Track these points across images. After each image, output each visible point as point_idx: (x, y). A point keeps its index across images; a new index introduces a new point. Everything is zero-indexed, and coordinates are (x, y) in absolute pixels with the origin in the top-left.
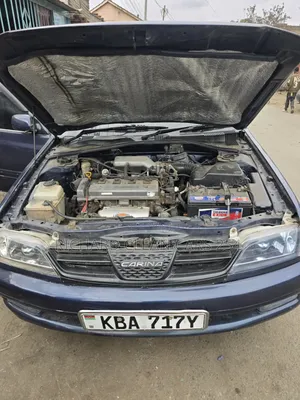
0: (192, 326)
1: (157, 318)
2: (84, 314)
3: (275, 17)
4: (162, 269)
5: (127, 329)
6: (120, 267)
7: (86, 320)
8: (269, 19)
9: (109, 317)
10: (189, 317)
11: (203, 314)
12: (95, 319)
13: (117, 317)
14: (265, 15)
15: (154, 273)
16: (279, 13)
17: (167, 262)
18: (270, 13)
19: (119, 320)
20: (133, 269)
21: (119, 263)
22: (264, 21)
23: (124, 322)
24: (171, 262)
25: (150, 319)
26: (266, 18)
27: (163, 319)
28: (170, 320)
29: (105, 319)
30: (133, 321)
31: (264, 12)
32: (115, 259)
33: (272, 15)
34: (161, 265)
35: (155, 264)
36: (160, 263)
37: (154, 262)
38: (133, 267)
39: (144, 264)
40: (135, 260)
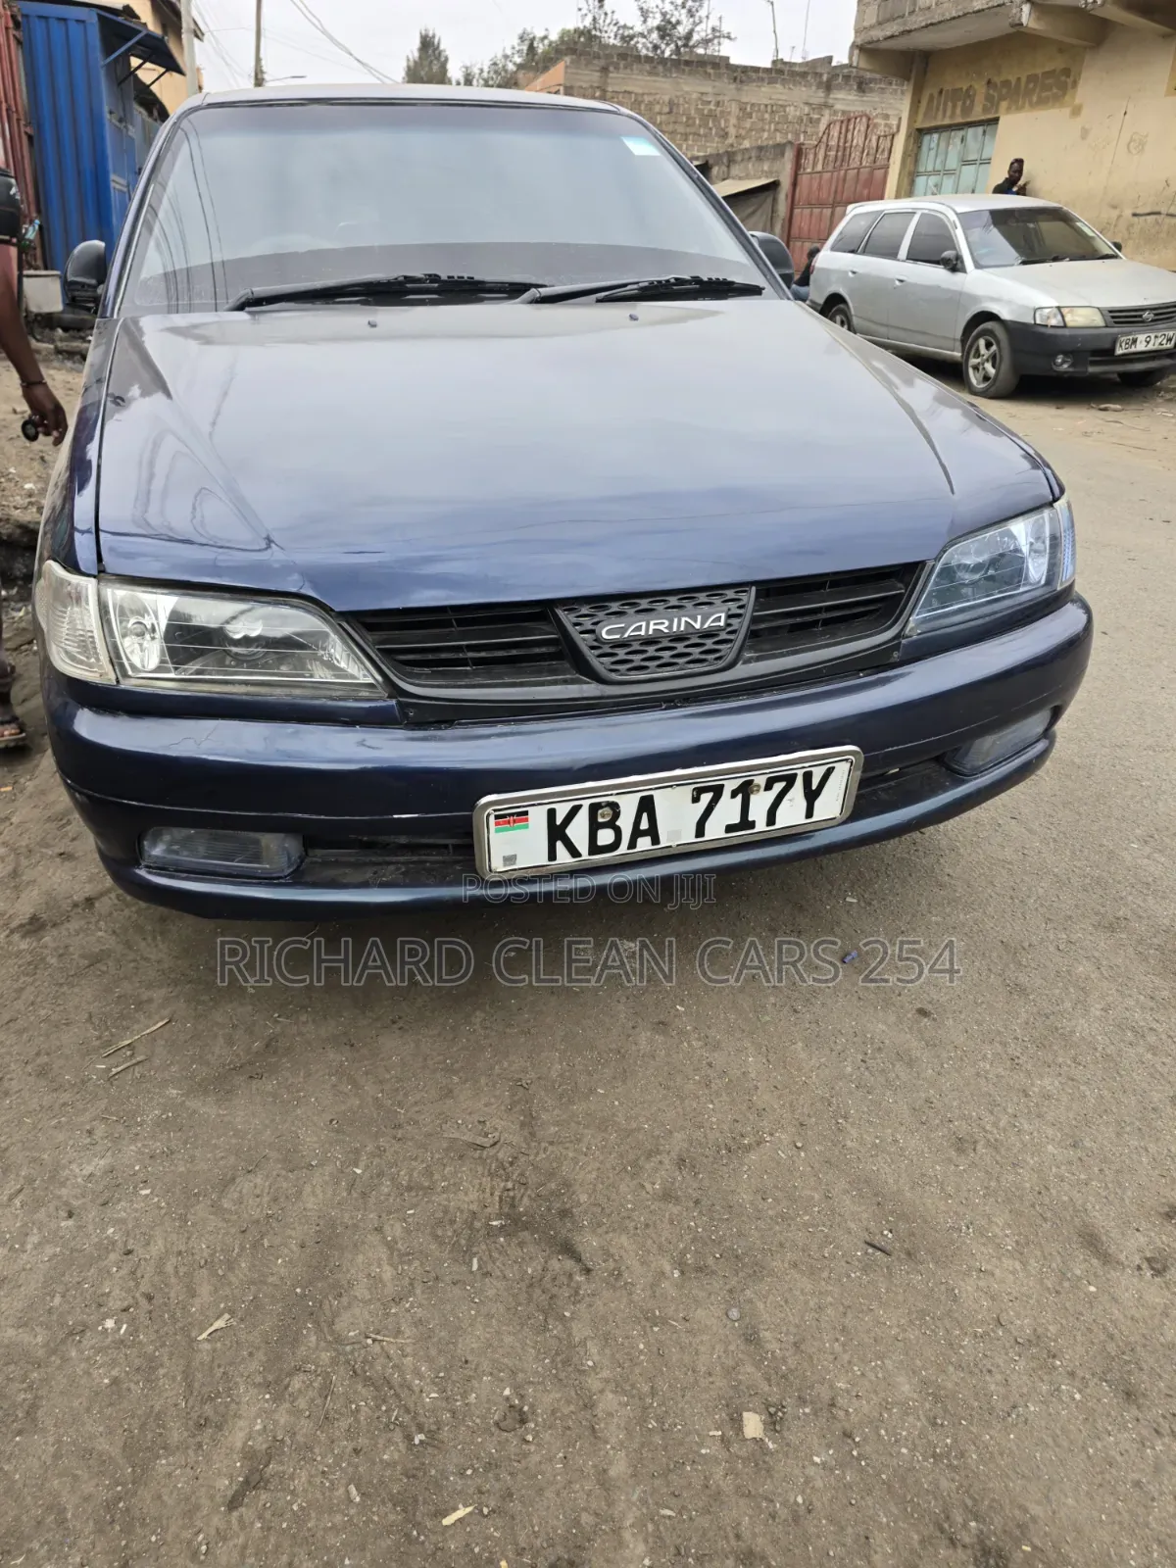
0: (809, 815)
1: (718, 791)
2: (495, 810)
3: (682, 30)
4: (723, 636)
5: (623, 848)
6: (595, 644)
7: (497, 831)
8: (662, 37)
9: (575, 810)
10: (808, 777)
11: (846, 760)
12: (527, 827)
13: (600, 803)
14: (645, 21)
15: (702, 653)
16: (692, 16)
17: (738, 616)
18: (664, 14)
19: (602, 816)
20: (636, 646)
21: (592, 632)
22: (644, 44)
23: (618, 823)
24: (748, 613)
25: (696, 800)
26: (650, 31)
27: (734, 794)
28: (753, 798)
29: (559, 821)
30: (645, 816)
31: (641, 9)
32: (575, 620)
33: (669, 22)
34: (722, 624)
35: (703, 623)
36: (719, 619)
37: (699, 617)
38: (636, 639)
39: (670, 627)
40: (640, 616)
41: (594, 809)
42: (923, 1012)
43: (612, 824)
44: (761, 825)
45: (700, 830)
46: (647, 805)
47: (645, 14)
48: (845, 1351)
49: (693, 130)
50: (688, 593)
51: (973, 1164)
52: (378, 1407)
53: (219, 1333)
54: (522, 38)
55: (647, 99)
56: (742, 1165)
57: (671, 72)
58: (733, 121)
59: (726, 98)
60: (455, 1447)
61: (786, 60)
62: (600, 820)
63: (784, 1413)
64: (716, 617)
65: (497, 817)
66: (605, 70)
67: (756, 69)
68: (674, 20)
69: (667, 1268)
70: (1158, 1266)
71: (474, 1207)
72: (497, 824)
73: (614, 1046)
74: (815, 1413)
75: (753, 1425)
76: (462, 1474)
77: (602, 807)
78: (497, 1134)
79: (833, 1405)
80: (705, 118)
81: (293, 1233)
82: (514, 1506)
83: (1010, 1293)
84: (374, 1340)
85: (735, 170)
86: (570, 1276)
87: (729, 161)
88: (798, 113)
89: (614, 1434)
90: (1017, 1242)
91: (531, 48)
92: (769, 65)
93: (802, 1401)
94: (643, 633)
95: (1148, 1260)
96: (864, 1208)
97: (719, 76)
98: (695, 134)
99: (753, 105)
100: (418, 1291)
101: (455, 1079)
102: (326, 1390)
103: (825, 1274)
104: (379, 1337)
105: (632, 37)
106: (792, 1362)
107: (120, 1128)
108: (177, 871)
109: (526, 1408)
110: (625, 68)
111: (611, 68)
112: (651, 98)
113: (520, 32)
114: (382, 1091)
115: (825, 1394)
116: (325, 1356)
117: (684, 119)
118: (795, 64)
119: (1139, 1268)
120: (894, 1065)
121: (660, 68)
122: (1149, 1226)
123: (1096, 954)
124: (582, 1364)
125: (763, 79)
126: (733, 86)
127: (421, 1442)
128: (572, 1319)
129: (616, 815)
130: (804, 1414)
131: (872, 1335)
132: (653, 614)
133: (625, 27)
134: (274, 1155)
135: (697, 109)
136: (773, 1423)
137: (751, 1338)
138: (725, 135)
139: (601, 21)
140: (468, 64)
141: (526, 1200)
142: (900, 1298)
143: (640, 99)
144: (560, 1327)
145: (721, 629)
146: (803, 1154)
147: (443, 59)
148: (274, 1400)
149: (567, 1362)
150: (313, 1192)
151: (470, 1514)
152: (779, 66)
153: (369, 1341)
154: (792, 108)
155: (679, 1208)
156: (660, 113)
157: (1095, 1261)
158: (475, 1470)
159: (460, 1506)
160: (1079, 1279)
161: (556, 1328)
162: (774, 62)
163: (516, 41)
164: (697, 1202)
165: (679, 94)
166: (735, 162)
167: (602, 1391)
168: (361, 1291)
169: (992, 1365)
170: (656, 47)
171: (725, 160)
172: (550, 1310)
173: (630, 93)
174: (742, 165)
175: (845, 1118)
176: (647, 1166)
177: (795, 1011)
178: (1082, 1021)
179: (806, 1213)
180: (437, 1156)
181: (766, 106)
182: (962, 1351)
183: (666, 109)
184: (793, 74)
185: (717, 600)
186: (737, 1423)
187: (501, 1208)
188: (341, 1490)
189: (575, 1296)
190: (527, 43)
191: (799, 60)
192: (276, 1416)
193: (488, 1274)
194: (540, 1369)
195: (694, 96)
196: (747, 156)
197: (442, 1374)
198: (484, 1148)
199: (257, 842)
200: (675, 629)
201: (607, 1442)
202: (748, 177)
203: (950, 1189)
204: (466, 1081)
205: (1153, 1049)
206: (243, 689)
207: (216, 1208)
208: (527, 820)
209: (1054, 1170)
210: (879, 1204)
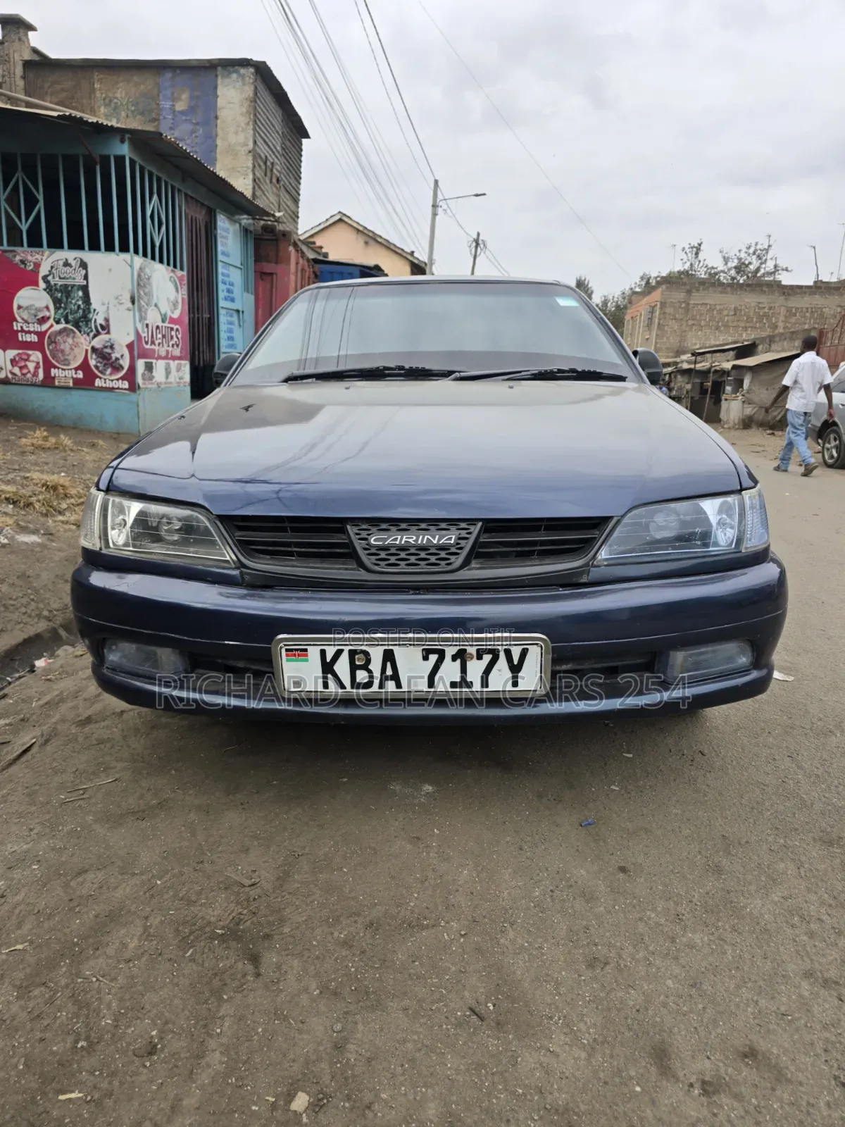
0: (515, 684)
1: (442, 654)
2: (285, 645)
3: (752, 267)
4: (453, 550)
5: (375, 688)
6: (367, 546)
7: (287, 661)
8: (738, 273)
9: (339, 653)
10: (508, 654)
11: (537, 644)
12: (307, 661)
13: (356, 650)
14: (726, 264)
15: (437, 559)
16: (760, 259)
17: (467, 539)
18: (740, 259)
19: (359, 661)
20: (393, 551)
21: (366, 539)
22: (725, 277)
23: (370, 667)
24: (473, 538)
25: (426, 658)
26: (729, 270)
27: (454, 658)
28: (470, 664)
29: (329, 659)
30: (389, 664)
31: (724, 257)
32: (357, 532)
33: (744, 263)
34: (452, 542)
35: (439, 540)
36: (450, 539)
37: (437, 537)
38: (394, 546)
39: (416, 541)
40: (399, 533)
41: (352, 654)
42: (623, 870)
43: (365, 667)
44: (477, 686)
45: (431, 683)
46: (389, 657)
47: (726, 260)
48: (403, 1074)
49: (751, 325)
50: (434, 522)
51: (595, 978)
52: (72, 1019)
53: (16, 952)
54: (642, 278)
55: (718, 307)
56: (412, 936)
57: (736, 290)
58: (782, 318)
59: (777, 305)
60: (100, 1056)
61: (824, 280)
62: (357, 663)
63: (328, 1101)
64: (450, 538)
65: (287, 650)
66: (689, 292)
67: (800, 287)
68: (747, 262)
69: (314, 986)
70: (710, 1089)
71: (213, 919)
72: (287, 655)
73: (373, 845)
74: (352, 1109)
75: (301, 1102)
76: (92, 1073)
77: (358, 654)
78: (258, 880)
79: (369, 1108)
80: (760, 318)
81: (96, 908)
82: (109, 1103)
83: (563, 1073)
84: (98, 980)
85: (774, 347)
86: (244, 975)
87: (770, 341)
88: (832, 312)
89: (204, 1078)
90: (595, 1040)
91: (648, 282)
92: (811, 283)
93: (348, 1098)
94: (398, 542)
95: (704, 1082)
96: (484, 985)
97: (773, 292)
98: (752, 327)
99: (797, 309)
100: (144, 959)
101: (256, 843)
102: (50, 1001)
103: (423, 1021)
104: (101, 979)
105: (716, 274)
106: (358, 1070)
107: (48, 830)
108: (120, 672)
109: (159, 1046)
110: (704, 289)
111: (694, 291)
112: (722, 307)
113: (641, 274)
114: (206, 841)
115: (368, 1097)
116: (63, 982)
117: (745, 318)
118: (831, 283)
119: (691, 1085)
120: (574, 898)
121: (729, 289)
122: (722, 1057)
123: (803, 858)
124: (213, 1031)
125: (805, 293)
126: (782, 298)
127: (82, 1047)
128: (226, 1001)
129: (368, 661)
130: (343, 1106)
131: (432, 1069)
132: (407, 532)
133: (713, 268)
134: (120, 863)
135: (755, 312)
136: (316, 1106)
137: (339, 1047)
138: (776, 327)
139: (696, 266)
140: (606, 294)
141: (249, 922)
142: (471, 1051)
143: (713, 307)
144: (216, 1004)
145: (452, 545)
146: (462, 940)
147: (589, 292)
148: (17, 997)
149: (205, 1026)
150: (125, 888)
151: (79, 1098)
152: (819, 284)
153: (94, 979)
154: (827, 309)
155: (348, 952)
156: (728, 315)
157: (653, 1069)
158: (101, 1074)
159: (77, 1092)
160: (631, 1078)
161: (212, 1004)
162: (815, 282)
163: (638, 280)
164: (363, 952)
165: (742, 303)
166: (774, 342)
167: (214, 1051)
168: (110, 951)
169: (513, 1118)
170: (733, 278)
171: (767, 341)
172: (217, 994)
173: (706, 304)
174: (780, 344)
175: (512, 924)
176: (344, 922)
177: (521, 849)
178: (759, 901)
179: (437, 977)
180: (212, 884)
181: (807, 309)
182: (494, 1101)
183: (732, 313)
184: (831, 288)
185: (453, 528)
186: (290, 1097)
187: (230, 923)
188: (16, 1060)
189: (239, 989)
190: (645, 280)
191: (835, 280)
192: (11, 1006)
193: (194, 960)
194: (185, 1026)
195: (753, 304)
196: (783, 338)
197: (123, 1011)
198: (245, 886)
199: (155, 654)
200: (419, 542)
201: (194, 1083)
202: (783, 350)
203: (563, 990)
204: (261, 846)
205: (811, 935)
206: (162, 557)
207: (66, 886)
208: (307, 655)
209: (662, 997)
210: (498, 985)
